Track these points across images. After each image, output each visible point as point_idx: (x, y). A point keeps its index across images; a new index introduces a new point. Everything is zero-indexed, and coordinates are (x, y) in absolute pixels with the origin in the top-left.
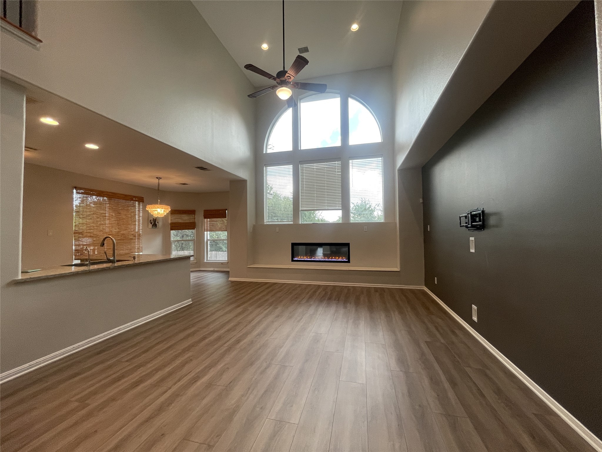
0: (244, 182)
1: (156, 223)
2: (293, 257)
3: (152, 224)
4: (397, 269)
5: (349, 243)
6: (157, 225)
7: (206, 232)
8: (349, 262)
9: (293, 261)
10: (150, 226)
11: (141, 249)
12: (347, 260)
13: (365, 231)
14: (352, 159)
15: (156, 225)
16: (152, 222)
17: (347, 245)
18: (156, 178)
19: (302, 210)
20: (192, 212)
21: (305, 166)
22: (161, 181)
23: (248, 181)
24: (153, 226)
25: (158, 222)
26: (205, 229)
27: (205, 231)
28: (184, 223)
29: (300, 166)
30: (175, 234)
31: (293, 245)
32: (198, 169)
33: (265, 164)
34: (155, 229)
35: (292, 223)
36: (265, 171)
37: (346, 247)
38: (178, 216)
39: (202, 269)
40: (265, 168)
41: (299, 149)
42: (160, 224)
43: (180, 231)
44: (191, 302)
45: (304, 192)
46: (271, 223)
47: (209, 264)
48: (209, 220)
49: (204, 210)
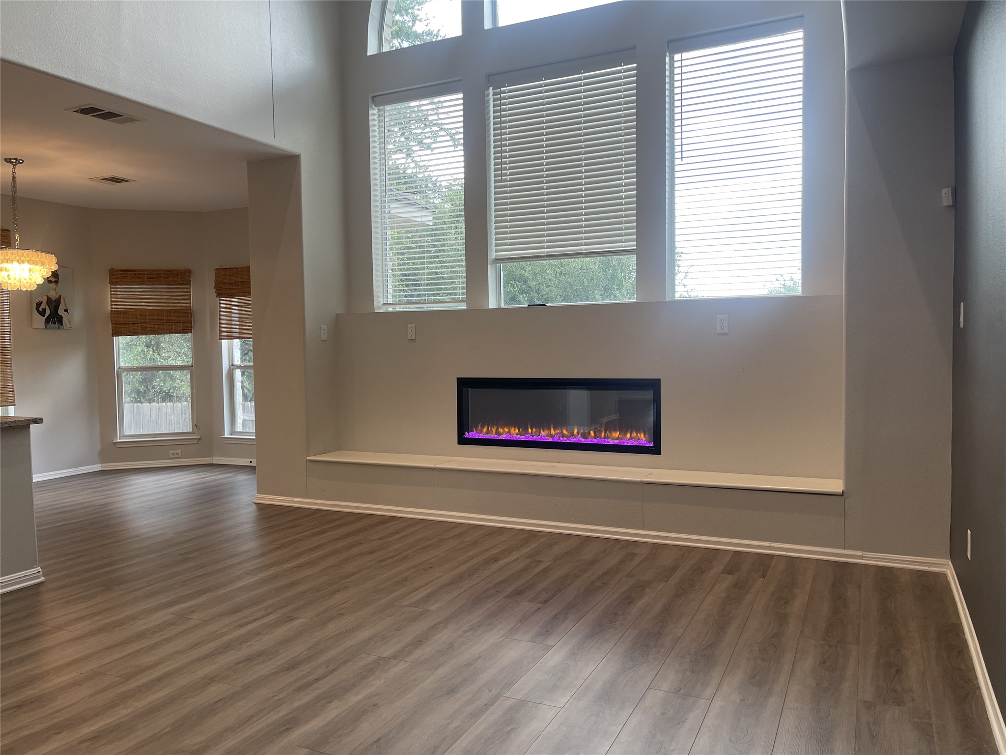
0: (290, 161)
1: (61, 311)
2: (462, 427)
3: (47, 315)
5: (659, 380)
6: (65, 320)
7: (224, 343)
8: (656, 450)
9: (462, 441)
11: (11, 394)
12: (652, 444)
13: (720, 334)
14: (681, 50)
15: (60, 320)
16: (44, 310)
17: (654, 385)
18: (6, 160)
19: (499, 260)
20: (178, 278)
21: (510, 91)
22: (23, 173)
23: (303, 158)
24: (47, 321)
25: (66, 311)
26: (221, 333)
27: (221, 339)
28: (152, 312)
29: (491, 94)
30: (129, 346)
31: (464, 384)
32: (88, 117)
33: (375, 96)
34: (54, 334)
35: (463, 306)
36: (374, 120)
37: (649, 395)
38: (137, 289)
39: (216, 460)
40: (373, 112)
41: (488, 25)
42: (74, 315)
43: (143, 338)
44: (38, 577)
45: (505, 192)
46: (398, 309)
47: (238, 445)
48: (235, 300)
49: (216, 270)
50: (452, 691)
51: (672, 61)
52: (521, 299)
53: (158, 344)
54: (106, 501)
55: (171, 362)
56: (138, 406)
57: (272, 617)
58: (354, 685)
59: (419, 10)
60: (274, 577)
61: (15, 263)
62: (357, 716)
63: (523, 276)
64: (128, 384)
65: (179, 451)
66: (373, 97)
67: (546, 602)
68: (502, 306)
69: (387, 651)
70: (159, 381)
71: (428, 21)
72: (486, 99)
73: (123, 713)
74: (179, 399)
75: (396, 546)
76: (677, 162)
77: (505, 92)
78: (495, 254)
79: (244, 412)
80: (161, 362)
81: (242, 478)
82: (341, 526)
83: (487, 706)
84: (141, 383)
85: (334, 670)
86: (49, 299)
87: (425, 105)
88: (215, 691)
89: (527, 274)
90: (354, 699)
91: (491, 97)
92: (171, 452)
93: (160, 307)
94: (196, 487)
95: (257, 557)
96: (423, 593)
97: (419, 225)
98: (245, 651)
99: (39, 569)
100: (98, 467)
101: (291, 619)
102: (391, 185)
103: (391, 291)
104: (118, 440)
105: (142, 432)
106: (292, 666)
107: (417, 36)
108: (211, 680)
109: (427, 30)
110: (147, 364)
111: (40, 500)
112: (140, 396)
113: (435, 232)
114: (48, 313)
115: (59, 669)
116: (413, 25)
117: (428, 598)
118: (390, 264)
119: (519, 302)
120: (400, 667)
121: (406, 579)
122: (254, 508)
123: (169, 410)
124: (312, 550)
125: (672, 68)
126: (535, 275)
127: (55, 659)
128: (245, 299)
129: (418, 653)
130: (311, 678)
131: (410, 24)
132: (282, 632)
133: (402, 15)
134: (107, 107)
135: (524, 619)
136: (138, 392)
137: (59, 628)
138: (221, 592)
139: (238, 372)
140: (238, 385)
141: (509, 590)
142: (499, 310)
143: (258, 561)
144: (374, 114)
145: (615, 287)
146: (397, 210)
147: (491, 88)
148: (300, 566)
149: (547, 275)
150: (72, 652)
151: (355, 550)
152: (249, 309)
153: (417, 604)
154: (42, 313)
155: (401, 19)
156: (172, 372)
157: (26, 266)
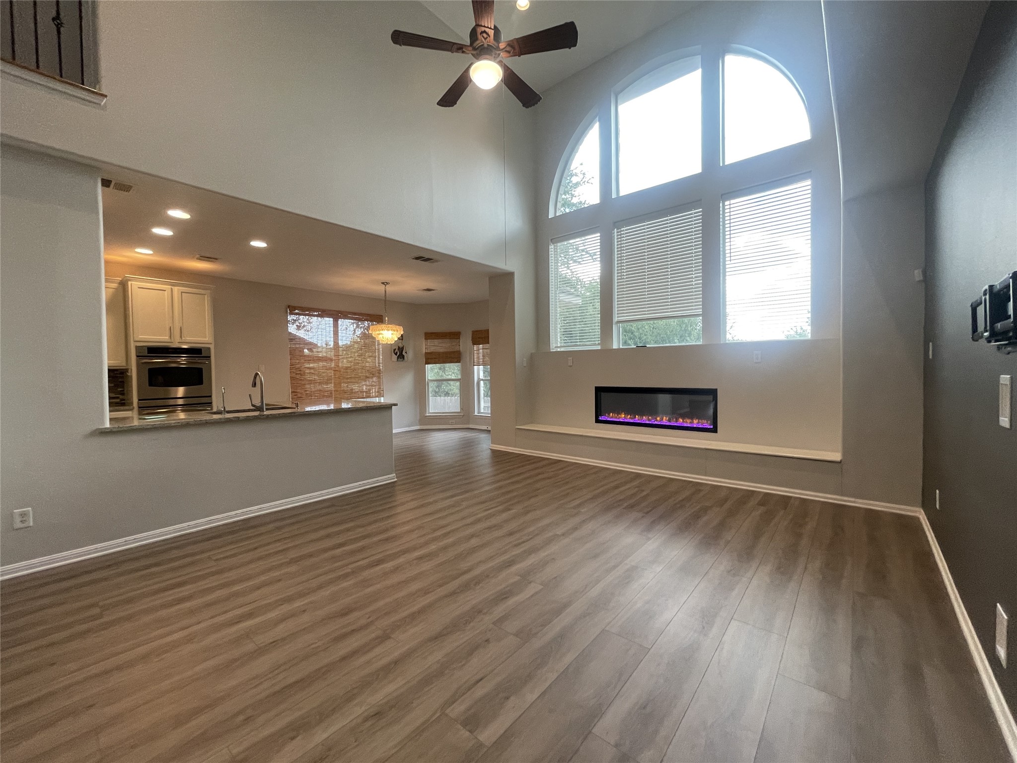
0: (509, 276)
1: (404, 353)
2: (598, 413)
4: (837, 456)
5: (717, 389)
6: (405, 357)
7: (475, 367)
8: (714, 430)
9: (597, 421)
10: (395, 357)
11: (382, 392)
12: (712, 427)
13: (756, 363)
14: (729, 199)
15: (403, 357)
16: (397, 353)
17: (713, 393)
18: (382, 283)
19: (619, 322)
20: (455, 336)
21: (626, 230)
22: (389, 288)
23: (515, 274)
24: (398, 358)
25: (406, 353)
26: (474, 363)
27: (474, 365)
28: (443, 353)
29: (616, 233)
30: (432, 369)
31: (599, 390)
32: (418, 261)
33: (553, 239)
34: (401, 364)
35: (599, 348)
36: (552, 251)
37: (710, 398)
38: (436, 342)
39: (471, 426)
40: (552, 247)
41: (614, 196)
42: (409, 355)
43: (438, 365)
44: (394, 479)
45: (623, 285)
46: (562, 349)
47: (482, 419)
48: (481, 346)
49: (473, 331)
50: (596, 556)
51: (724, 206)
52: (630, 343)
53: (444, 368)
54: (422, 444)
55: (449, 377)
56: (435, 399)
57: (500, 508)
58: (542, 547)
59: (574, 191)
60: (501, 487)
61: (386, 331)
62: (544, 563)
63: (631, 330)
64: (432, 387)
65: (454, 421)
66: (551, 240)
67: (648, 513)
68: (621, 347)
69: (559, 531)
70: (444, 387)
71: (579, 197)
72: (613, 235)
73: (433, 547)
74: (452, 395)
75: (562, 476)
76: (727, 263)
77: (623, 231)
78: (617, 319)
79: (484, 402)
80: (445, 377)
81: (483, 436)
82: (534, 463)
83: (615, 567)
84: (436, 387)
85: (531, 538)
86: (399, 347)
87: (577, 241)
88: (474, 542)
89: (633, 329)
90: (542, 554)
91: (616, 234)
92: (450, 421)
93: (446, 350)
94: (462, 439)
95: (491, 476)
96: (577, 502)
97: (574, 305)
98: (488, 523)
99: (395, 475)
100: (418, 427)
101: (509, 510)
102: (560, 285)
103: (559, 340)
104: (427, 415)
105: (437, 411)
106: (511, 534)
107: (574, 205)
108: (472, 536)
109: (579, 201)
110: (440, 378)
111: (396, 442)
112: (436, 394)
113: (582, 309)
114: (398, 354)
115: (404, 523)
116: (572, 199)
117: (580, 505)
118: (559, 326)
119: (629, 345)
120: (566, 541)
121: (568, 494)
122: (489, 451)
123: (449, 401)
124: (519, 475)
125: (724, 209)
126: (638, 329)
127: (402, 518)
128: (487, 346)
129: (577, 534)
130: (520, 541)
131: (570, 199)
132: (505, 516)
133: (565, 195)
134: (427, 256)
135: (635, 521)
136: (436, 392)
137: (403, 504)
138: (476, 492)
139: (482, 382)
140: (482, 389)
141: (626, 504)
142: (619, 350)
143: (492, 478)
144: (552, 248)
145: (687, 335)
146: (563, 297)
147: (616, 229)
148: (513, 483)
149: (645, 329)
150: (410, 516)
151: (540, 477)
152: (488, 351)
153: (574, 508)
154: (396, 354)
155: (565, 197)
156: (449, 382)
157: (390, 332)
